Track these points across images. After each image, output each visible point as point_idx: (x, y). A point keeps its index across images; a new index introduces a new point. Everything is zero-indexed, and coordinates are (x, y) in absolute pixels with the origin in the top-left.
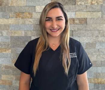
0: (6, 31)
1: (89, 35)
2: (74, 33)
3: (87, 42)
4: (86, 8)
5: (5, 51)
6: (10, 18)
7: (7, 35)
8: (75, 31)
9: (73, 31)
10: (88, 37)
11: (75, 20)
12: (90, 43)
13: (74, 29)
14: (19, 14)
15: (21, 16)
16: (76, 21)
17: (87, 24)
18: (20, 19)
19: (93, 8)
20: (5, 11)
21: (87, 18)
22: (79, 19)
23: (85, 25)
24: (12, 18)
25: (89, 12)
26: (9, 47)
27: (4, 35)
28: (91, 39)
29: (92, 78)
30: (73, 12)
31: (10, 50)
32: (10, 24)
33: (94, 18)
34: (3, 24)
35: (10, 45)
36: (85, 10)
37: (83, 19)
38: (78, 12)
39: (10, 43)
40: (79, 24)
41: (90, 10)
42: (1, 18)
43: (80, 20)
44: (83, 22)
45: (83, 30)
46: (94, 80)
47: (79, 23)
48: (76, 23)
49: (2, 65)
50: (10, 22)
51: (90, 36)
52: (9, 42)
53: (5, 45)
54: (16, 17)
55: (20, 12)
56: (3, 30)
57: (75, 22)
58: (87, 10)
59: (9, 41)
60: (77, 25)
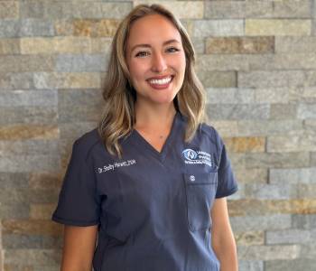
0: (45, 73)
1: (279, 83)
2: (241, 77)
3: (274, 101)
4: (271, 10)
5: (43, 133)
6: (56, 35)
7: (48, 85)
8: (243, 71)
9: (236, 73)
10: (278, 89)
11: (244, 42)
12: (281, 105)
13: (239, 66)
14: (83, 25)
15: (89, 29)
16: (247, 43)
17: (274, 52)
18: (88, 37)
19: (289, 9)
20: (41, 15)
21: (274, 37)
22: (254, 39)
23: (270, 55)
24: (63, 34)
25: (279, 21)
26: (55, 119)
27: (39, 86)
28: (284, 94)
29: (286, 200)
30: (239, 19)
31: (58, 131)
32: (57, 54)
33: (292, 38)
34: (34, 52)
35: (57, 116)
36: (268, 15)
37: (265, 39)
38: (250, 20)
39: (55, 109)
40: (253, 54)
41: (283, 13)
42: (30, 36)
43: (255, 42)
44: (265, 47)
45: (264, 70)
46: (292, 203)
47: (254, 51)
48: (245, 50)
49: (31, 176)
50: (56, 49)
51: (282, 86)
52: (53, 106)
53: (41, 114)
54: (76, 34)
55: (87, 19)
56: (35, 70)
57: (243, 48)
58: (276, 15)
59: (56, 103)
60: (248, 56)
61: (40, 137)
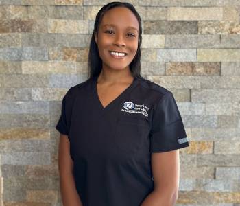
0: (40, 89)
1: (225, 99)
2: (193, 94)
3: (221, 114)
4: (219, 42)
5: (38, 135)
6: (49, 59)
7: (43, 98)
8: (196, 89)
9: (190, 90)
10: (224, 104)
11: (197, 67)
12: (226, 116)
13: (193, 85)
14: (71, 52)
15: (75, 55)
16: (199, 68)
17: (220, 75)
18: (74, 62)
19: (233, 41)
20: (38, 44)
21: (220, 63)
22: (204, 64)
23: (217, 77)
24: (55, 59)
25: (225, 50)
26: (47, 125)
27: (35, 99)
28: (229, 108)
29: (229, 192)
30: (192, 48)
31: (49, 133)
32: (50, 74)
33: (235, 63)
34: (32, 72)
35: (49, 122)
36: (217, 46)
37: (213, 64)
38: (202, 50)
39: (48, 117)
40: (203, 75)
41: (229, 45)
42: (30, 60)
43: (206, 67)
44: (213, 70)
45: (212, 89)
46: (234, 195)
47: (205, 74)
48: (197, 73)
49: (28, 168)
50: (50, 70)
51: (227, 102)
52: (46, 114)
53: (36, 120)
54: (65, 59)
55: (74, 48)
56: (33, 86)
57: (195, 71)
58: (222, 46)
59: (48, 112)
60: (200, 78)
61: (35, 138)
